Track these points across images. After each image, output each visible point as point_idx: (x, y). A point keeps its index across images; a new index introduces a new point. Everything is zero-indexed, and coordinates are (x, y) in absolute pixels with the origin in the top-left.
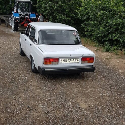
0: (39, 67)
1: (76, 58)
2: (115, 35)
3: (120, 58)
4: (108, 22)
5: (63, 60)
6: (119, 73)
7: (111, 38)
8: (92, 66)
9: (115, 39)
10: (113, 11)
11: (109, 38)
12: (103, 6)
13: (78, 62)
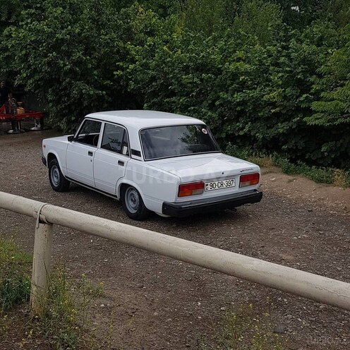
0: (165, 205)
1: (230, 177)
2: (241, 126)
3: (271, 172)
4: (218, 98)
5: (209, 184)
6: (290, 200)
7: (230, 132)
8: (255, 190)
9: (241, 133)
10: (224, 73)
11: (227, 133)
12: (199, 61)
13: (233, 185)
